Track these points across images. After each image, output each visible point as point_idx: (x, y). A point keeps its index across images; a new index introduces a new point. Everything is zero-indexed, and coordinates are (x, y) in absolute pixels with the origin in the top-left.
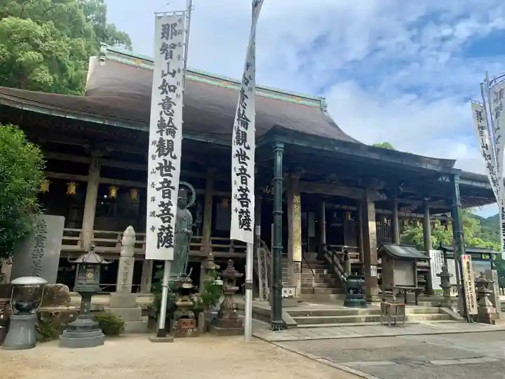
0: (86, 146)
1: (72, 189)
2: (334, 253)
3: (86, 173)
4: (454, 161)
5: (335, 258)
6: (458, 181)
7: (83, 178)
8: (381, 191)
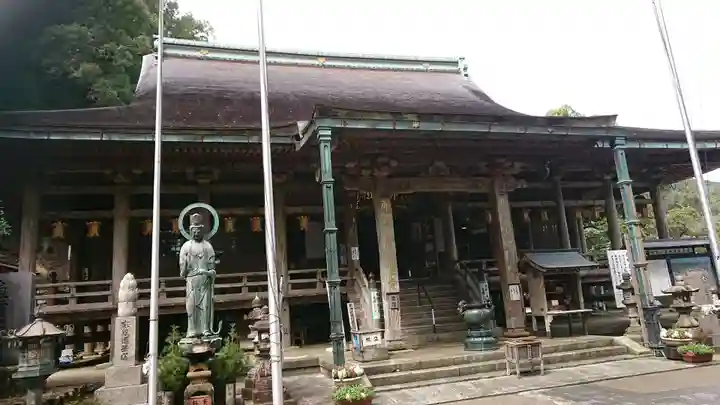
0: (107, 172)
1: (94, 230)
2: (467, 271)
3: (111, 206)
4: (615, 117)
5: (468, 278)
6: (622, 145)
7: (106, 214)
8: (517, 177)
